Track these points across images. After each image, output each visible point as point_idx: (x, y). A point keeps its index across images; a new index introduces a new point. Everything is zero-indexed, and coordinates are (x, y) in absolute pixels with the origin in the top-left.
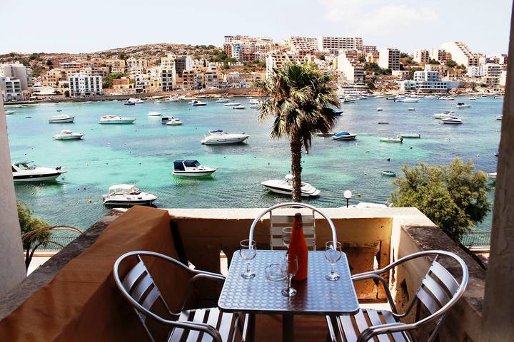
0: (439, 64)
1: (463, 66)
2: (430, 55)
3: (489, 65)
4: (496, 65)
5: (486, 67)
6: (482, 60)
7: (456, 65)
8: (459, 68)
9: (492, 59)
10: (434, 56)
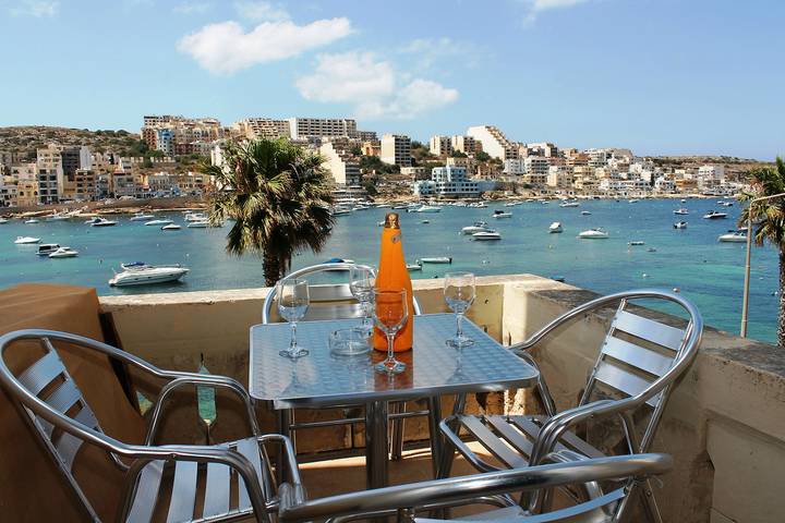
0: (466, 156)
1: (498, 159)
2: (453, 144)
3: (532, 157)
4: (541, 159)
5: (528, 160)
6: (523, 152)
7: (489, 157)
8: (493, 162)
9: (535, 150)
10: (458, 145)
